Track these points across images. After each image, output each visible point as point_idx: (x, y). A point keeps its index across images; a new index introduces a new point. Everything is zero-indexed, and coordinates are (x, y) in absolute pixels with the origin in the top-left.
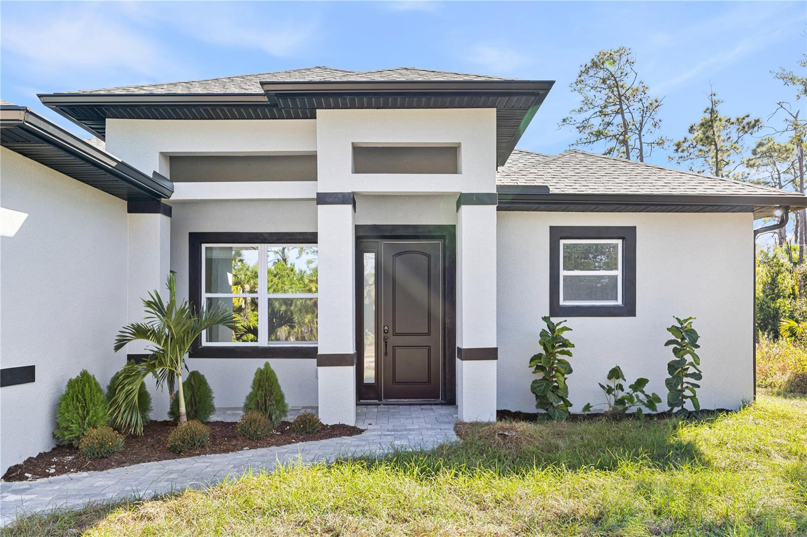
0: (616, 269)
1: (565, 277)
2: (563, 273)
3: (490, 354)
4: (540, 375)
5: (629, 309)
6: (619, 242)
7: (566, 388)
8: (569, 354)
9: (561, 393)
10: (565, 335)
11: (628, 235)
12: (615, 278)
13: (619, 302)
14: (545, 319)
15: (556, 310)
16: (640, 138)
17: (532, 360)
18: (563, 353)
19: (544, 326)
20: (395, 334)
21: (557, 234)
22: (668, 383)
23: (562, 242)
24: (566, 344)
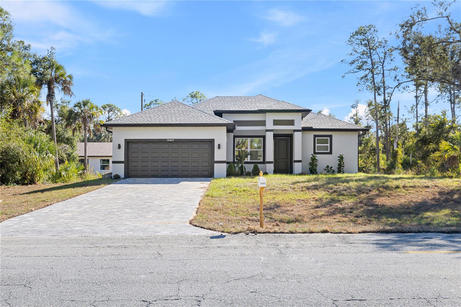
0: (328, 144)
1: (317, 146)
2: (316, 145)
3: (300, 161)
4: (311, 167)
5: (331, 153)
6: (329, 138)
7: (316, 169)
8: (317, 162)
9: (315, 170)
10: (316, 158)
11: (331, 136)
12: (328, 146)
13: (329, 151)
14: (312, 155)
15: (315, 153)
16: (383, 68)
17: (309, 163)
18: (316, 162)
19: (312, 156)
20: (279, 159)
21: (315, 136)
22: (338, 168)
23: (316, 138)
24: (316, 160)
